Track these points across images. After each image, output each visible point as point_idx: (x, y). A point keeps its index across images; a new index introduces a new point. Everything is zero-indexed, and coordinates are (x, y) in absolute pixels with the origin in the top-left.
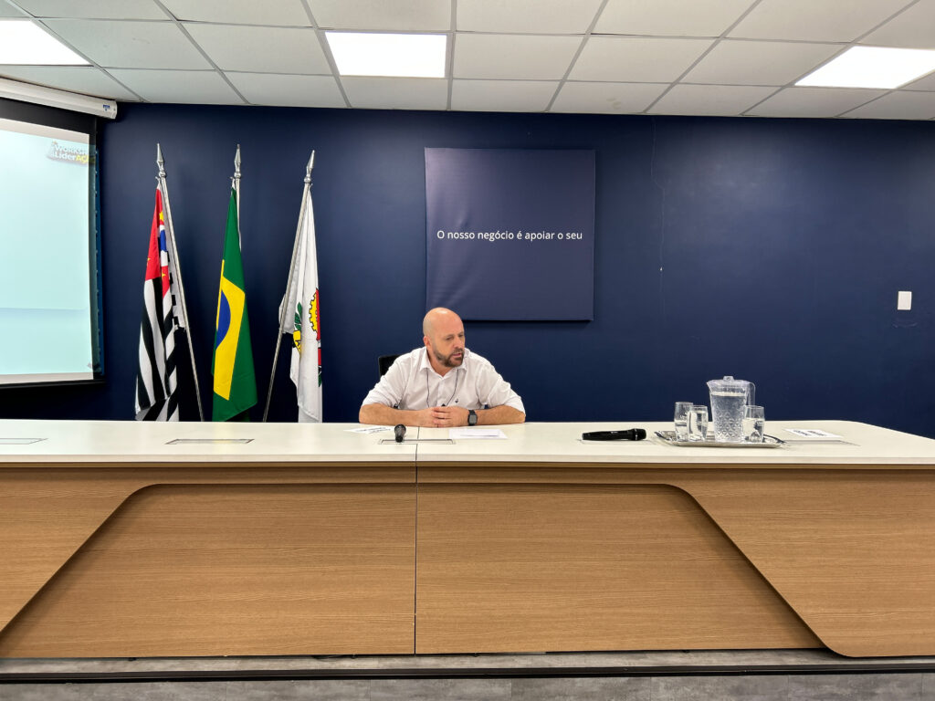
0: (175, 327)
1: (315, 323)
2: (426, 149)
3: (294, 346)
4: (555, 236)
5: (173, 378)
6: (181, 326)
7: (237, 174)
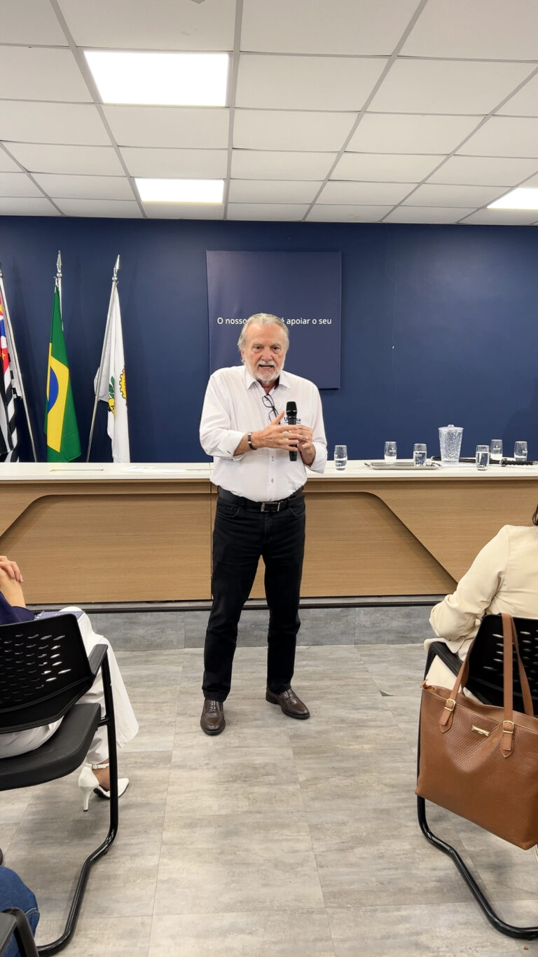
0: (14, 396)
1: (125, 392)
2: (207, 252)
3: (110, 410)
4: (310, 322)
5: (15, 436)
6: (19, 395)
7: (59, 274)
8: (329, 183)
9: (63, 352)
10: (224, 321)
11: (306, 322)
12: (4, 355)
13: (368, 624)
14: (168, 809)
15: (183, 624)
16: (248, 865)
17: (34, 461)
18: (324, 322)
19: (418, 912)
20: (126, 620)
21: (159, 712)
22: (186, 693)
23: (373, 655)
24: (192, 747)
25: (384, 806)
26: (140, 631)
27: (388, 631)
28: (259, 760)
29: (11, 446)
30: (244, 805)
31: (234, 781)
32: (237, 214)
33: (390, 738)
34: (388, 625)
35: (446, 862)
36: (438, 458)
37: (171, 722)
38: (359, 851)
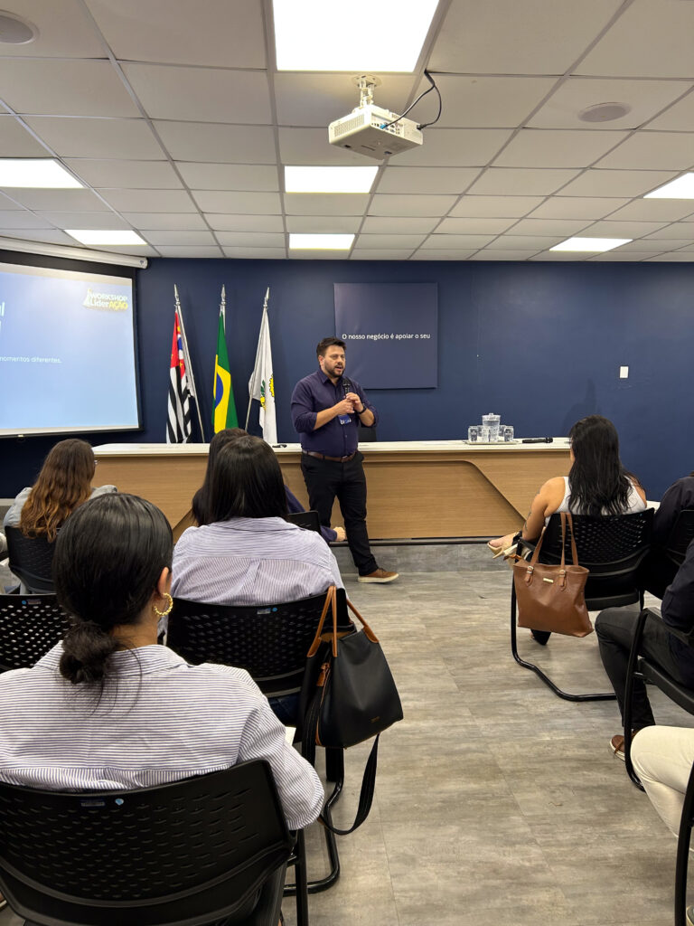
2: (335, 284)
4: (414, 336)
6: (192, 394)
7: (223, 302)
8: (432, 236)
10: (347, 336)
11: (410, 337)
12: (181, 365)
13: (467, 557)
18: (424, 336)
29: (186, 434)
32: (358, 255)
33: (489, 619)
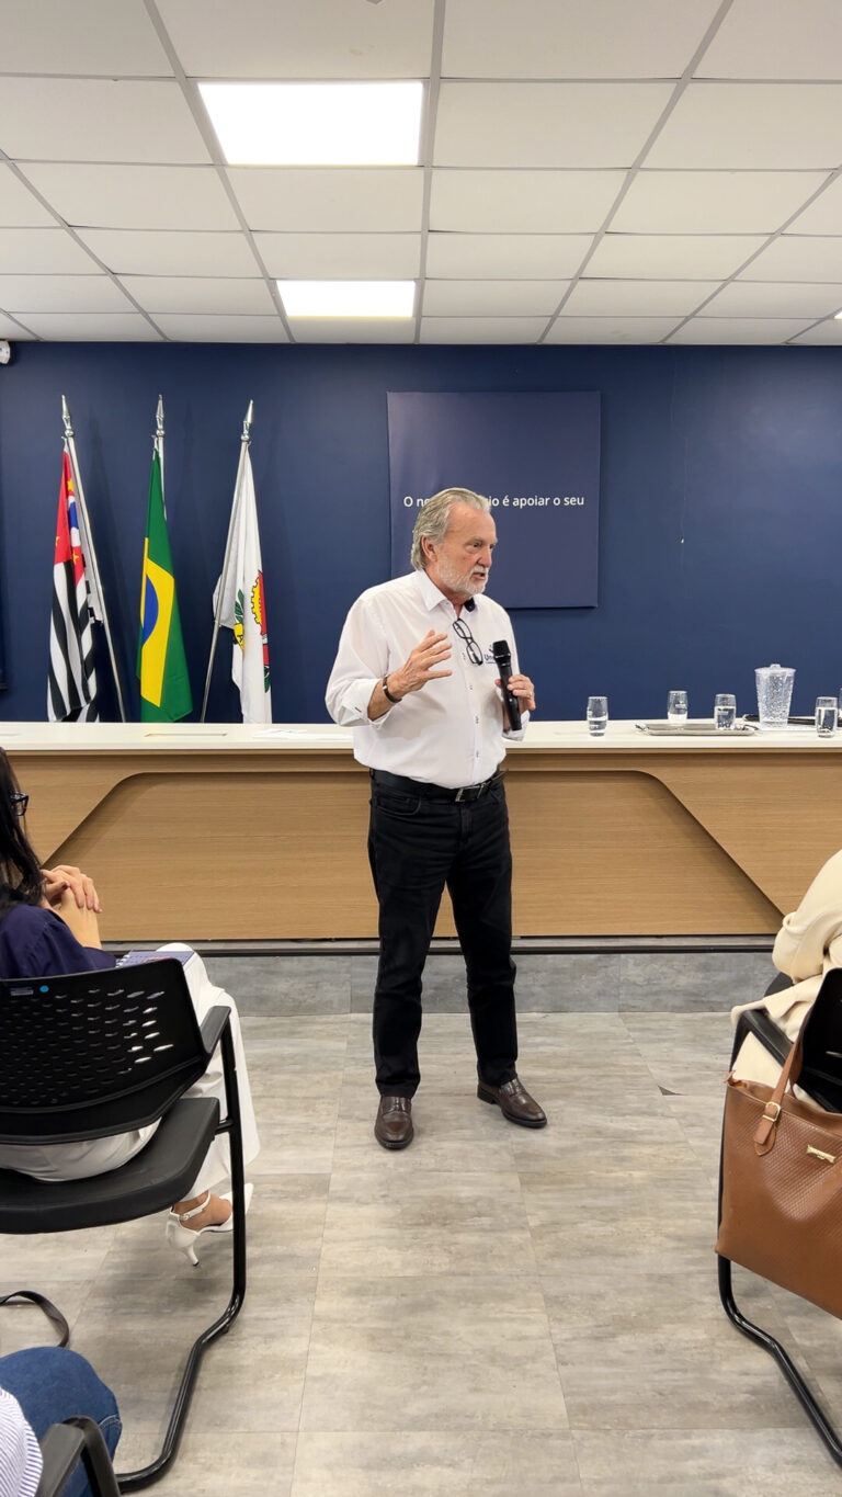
0: (92, 620)
1: (259, 614)
2: (389, 394)
3: (236, 642)
4: (550, 502)
5: (92, 681)
6: (97, 618)
7: (160, 432)
8: (580, 283)
9: (166, 554)
10: (415, 502)
11: (543, 502)
12: (75, 557)
13: (640, 980)
14: (323, 1265)
15: (349, 975)
16: (447, 1356)
17: (121, 721)
18: (571, 501)
19: (719, 1441)
20: (259, 968)
21: (311, 1112)
22: (354, 1084)
23: (649, 1029)
24: (361, 1168)
25: (665, 1270)
26: (281, 986)
27: (673, 992)
28: (466, 1192)
29: (87, 698)
30: (442, 1262)
31: (428, 1224)
32: (434, 334)
33: (676, 1161)
34: (673, 982)
35: (763, 1362)
36: (754, 717)
37: (329, 1129)
38: (625, 1340)
